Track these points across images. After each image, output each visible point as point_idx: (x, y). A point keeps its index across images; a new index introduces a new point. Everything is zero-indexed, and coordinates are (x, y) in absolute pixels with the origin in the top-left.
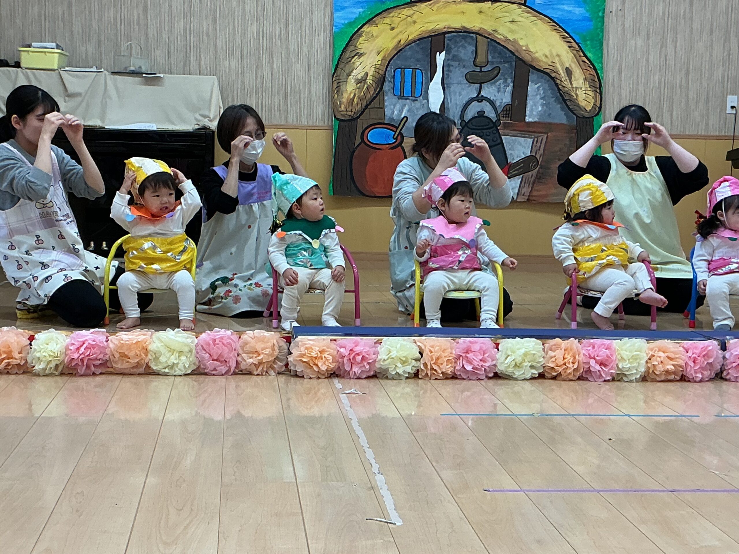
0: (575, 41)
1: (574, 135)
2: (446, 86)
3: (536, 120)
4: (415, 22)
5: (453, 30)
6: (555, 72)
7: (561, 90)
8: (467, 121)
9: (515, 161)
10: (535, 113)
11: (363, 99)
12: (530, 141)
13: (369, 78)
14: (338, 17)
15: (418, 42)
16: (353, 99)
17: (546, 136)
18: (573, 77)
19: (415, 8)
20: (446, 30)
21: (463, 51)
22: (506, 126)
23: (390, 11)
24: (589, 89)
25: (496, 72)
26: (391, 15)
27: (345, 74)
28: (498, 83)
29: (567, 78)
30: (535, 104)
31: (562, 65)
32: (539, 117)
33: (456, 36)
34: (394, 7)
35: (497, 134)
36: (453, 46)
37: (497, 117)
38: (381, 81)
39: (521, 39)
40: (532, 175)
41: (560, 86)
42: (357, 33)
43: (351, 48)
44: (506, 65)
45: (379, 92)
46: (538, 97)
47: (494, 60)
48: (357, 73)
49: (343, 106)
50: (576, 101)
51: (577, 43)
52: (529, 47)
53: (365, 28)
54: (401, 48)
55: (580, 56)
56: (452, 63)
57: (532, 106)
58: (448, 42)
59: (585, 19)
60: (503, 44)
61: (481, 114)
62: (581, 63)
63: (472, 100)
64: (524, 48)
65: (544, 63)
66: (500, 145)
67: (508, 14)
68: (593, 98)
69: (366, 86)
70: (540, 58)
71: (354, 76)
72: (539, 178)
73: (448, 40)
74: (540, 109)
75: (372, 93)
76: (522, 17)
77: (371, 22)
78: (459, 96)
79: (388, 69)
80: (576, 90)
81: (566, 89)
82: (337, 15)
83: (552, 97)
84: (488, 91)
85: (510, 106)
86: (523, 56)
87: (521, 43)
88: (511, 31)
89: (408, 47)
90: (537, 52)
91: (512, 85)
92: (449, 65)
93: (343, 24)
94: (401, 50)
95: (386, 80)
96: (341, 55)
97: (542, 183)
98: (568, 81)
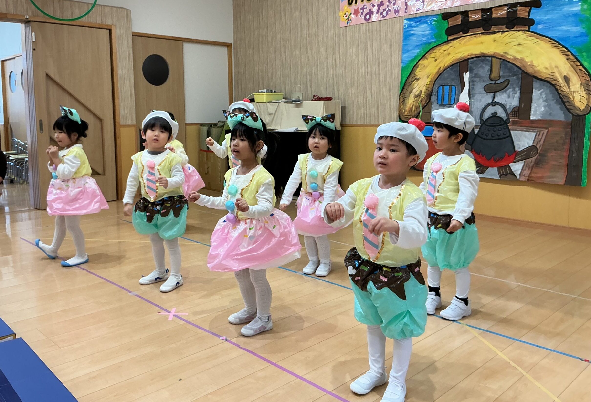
0: (572, 54)
1: (569, 129)
2: (471, 95)
3: (539, 118)
4: (449, 54)
5: (474, 56)
6: (554, 80)
7: (560, 94)
8: (484, 120)
9: (521, 150)
10: (538, 113)
11: (418, 107)
12: (534, 134)
13: (423, 93)
14: (405, 57)
15: (451, 67)
16: (412, 108)
17: (547, 130)
18: (570, 83)
19: (450, 45)
20: (469, 57)
21: (482, 71)
22: (515, 123)
23: (434, 48)
24: (584, 92)
25: (506, 83)
26: (434, 51)
27: (408, 92)
28: (508, 91)
29: (566, 84)
30: (538, 106)
31: (560, 74)
32: (542, 116)
33: (476, 60)
34: (436, 46)
35: (507, 129)
36: (475, 68)
37: (507, 116)
38: (429, 95)
39: (527, 57)
40: (532, 161)
41: (559, 91)
42: (416, 66)
43: (412, 76)
44: (514, 77)
45: (428, 103)
46: (541, 100)
47: (505, 75)
48: (416, 91)
49: (406, 112)
50: (573, 102)
51: (574, 56)
52: (534, 62)
53: (420, 62)
54: (441, 72)
55: (577, 66)
56: (475, 79)
57: (536, 107)
58: (470, 65)
59: (582, 35)
60: (512, 62)
61: (494, 115)
62: (578, 71)
63: (489, 105)
64: (529, 64)
65: (544, 73)
66: (509, 138)
67: (515, 40)
68: (586, 99)
69: (420, 99)
70: (541, 70)
71: (414, 93)
72: (537, 164)
73: (471, 63)
74: (543, 109)
75: (424, 103)
76: (527, 40)
77: (424, 57)
78: (480, 102)
79: (434, 87)
80: (574, 93)
81: (565, 93)
82: (405, 55)
83: (553, 100)
84: (501, 98)
85: (518, 108)
86: (527, 69)
87: (527, 60)
88: (519, 52)
89: (445, 71)
90: (538, 66)
91: (519, 92)
92: (473, 81)
93: (408, 61)
94: (441, 74)
95: (433, 94)
96: (406, 81)
97: (539, 167)
98: (567, 86)
